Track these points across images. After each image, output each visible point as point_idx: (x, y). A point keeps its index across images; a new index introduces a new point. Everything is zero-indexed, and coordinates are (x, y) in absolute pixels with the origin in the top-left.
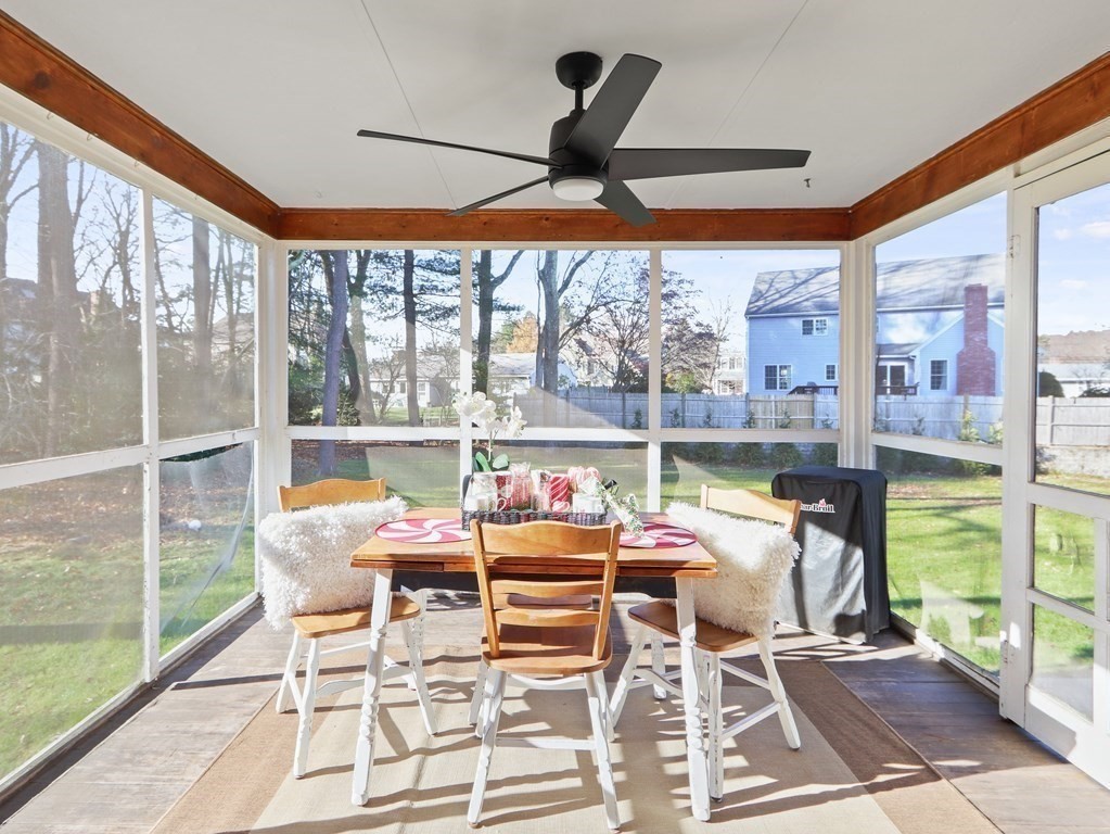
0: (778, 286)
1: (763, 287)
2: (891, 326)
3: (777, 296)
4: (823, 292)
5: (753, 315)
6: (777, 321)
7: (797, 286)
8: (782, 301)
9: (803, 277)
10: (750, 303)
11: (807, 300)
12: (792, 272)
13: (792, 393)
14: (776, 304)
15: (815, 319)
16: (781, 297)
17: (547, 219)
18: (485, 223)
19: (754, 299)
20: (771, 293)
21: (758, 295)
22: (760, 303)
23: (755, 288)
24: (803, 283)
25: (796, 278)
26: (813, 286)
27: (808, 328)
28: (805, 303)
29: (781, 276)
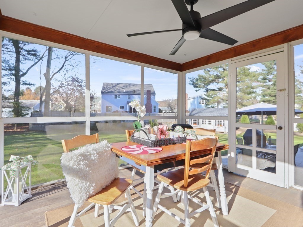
0: (109, 86)
1: (105, 86)
2: (134, 98)
3: (109, 89)
4: (119, 89)
5: (103, 93)
6: (109, 95)
7: (113, 87)
8: (110, 90)
9: (114, 85)
10: (102, 90)
11: (116, 90)
12: (112, 83)
13: (113, 112)
14: (108, 91)
15: (117, 95)
16: (110, 89)
17: (116, 50)
18: (97, 46)
19: (103, 89)
20: (107, 88)
21: (104, 88)
22: (105, 90)
23: (103, 86)
24: (114, 86)
25: (113, 85)
26: (117, 87)
27: (116, 97)
28: (115, 91)
29: (109, 84)
